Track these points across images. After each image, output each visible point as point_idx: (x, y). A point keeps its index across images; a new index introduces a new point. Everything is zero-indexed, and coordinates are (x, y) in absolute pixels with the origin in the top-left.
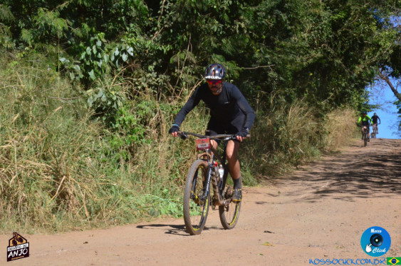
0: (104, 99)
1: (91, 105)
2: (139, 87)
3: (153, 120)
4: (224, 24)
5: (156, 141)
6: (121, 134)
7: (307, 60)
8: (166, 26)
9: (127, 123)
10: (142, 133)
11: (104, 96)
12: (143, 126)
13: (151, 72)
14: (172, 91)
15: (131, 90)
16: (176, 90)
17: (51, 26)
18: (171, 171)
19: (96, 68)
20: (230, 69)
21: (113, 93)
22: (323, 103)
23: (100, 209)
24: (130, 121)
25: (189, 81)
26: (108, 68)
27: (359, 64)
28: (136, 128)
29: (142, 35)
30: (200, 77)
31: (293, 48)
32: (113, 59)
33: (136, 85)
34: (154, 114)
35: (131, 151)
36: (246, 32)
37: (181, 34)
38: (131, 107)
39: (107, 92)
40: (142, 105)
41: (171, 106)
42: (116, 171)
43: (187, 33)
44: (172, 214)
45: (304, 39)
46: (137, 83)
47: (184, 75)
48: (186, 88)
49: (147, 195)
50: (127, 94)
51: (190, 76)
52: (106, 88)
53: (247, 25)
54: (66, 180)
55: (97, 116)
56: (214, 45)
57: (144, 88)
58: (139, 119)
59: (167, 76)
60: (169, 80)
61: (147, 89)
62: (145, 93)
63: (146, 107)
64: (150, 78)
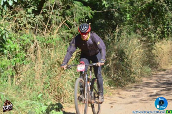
2: (22, 25)
3: (33, 46)
5: (34, 62)
6: (9, 58)
7: (142, 5)
9: (12, 50)
10: (23, 57)
12: (24, 52)
13: (29, 13)
14: (45, 27)
15: (16, 27)
16: (48, 27)
18: (44, 83)
20: (86, 12)
21: (3, 28)
22: (153, 35)
24: (15, 49)
25: (58, 20)
28: (19, 53)
30: (64, 17)
32: (2, 3)
33: (19, 23)
34: (32, 43)
35: (15, 69)
40: (24, 37)
41: (44, 38)
42: (5, 84)
46: (19, 22)
47: (54, 15)
48: (55, 25)
49: (27, 101)
51: (57, 16)
57: (25, 25)
58: (22, 47)
59: (42, 17)
60: (43, 19)
61: (27, 26)
62: (26, 29)
63: (26, 38)
64: (29, 18)
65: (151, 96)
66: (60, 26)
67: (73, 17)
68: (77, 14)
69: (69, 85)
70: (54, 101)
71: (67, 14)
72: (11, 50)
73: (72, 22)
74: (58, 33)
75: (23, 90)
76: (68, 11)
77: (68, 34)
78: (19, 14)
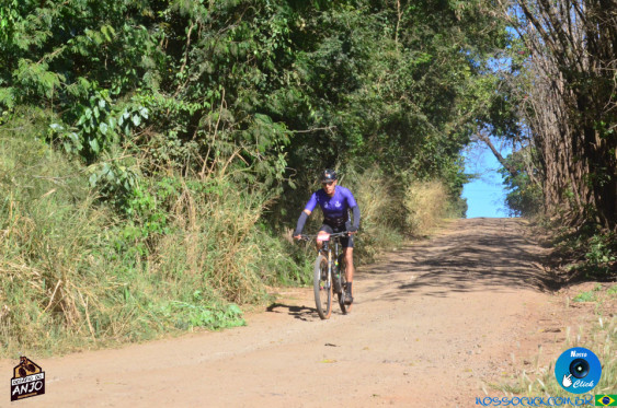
0: (111, 176)
1: (94, 185)
2: (159, 160)
3: (180, 199)
4: (269, 74)
5: (184, 230)
6: (137, 223)
7: (382, 118)
8: (191, 79)
9: (143, 207)
10: (163, 220)
11: (110, 173)
12: (164, 210)
13: (173, 139)
14: (202, 164)
15: (148, 164)
16: (207, 163)
17: (37, 82)
19: (99, 136)
20: (279, 132)
21: (123, 169)
22: (404, 173)
23: (109, 323)
24: (148, 205)
25: (226, 150)
26: (116, 137)
27: (450, 120)
28: (156, 214)
29: (161, 91)
30: (238, 144)
31: (363, 102)
32: (121, 122)
33: (154, 158)
34: (178, 194)
35: (150, 244)
36: (299, 83)
37: (212, 88)
38: (149, 187)
39: (114, 167)
40: (164, 184)
41: (202, 184)
42: (130, 271)
43: (220, 87)
44: (206, 325)
45: (376, 91)
46: (155, 155)
47: (218, 142)
48: (220, 159)
49: (174, 302)
50: (142, 169)
51: (226, 143)
52: (113, 162)
53: (300, 75)
54: (63, 285)
55: (102, 199)
56: (256, 102)
57: (165, 162)
58: (160, 202)
59: (196, 144)
60: (197, 150)
61: (169, 162)
62: (167, 167)
63: (168, 186)
64: (172, 147)
65: (403, 287)
66: (230, 160)
67: (254, 143)
68: (262, 138)
69: (252, 271)
70: (225, 300)
71: (243, 139)
72: (140, 208)
73: (252, 153)
74: (226, 173)
75: (163, 282)
76: (245, 133)
77: (246, 176)
78: (153, 141)
